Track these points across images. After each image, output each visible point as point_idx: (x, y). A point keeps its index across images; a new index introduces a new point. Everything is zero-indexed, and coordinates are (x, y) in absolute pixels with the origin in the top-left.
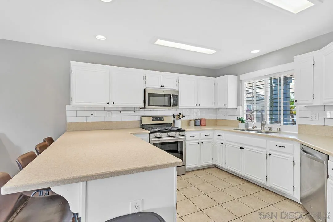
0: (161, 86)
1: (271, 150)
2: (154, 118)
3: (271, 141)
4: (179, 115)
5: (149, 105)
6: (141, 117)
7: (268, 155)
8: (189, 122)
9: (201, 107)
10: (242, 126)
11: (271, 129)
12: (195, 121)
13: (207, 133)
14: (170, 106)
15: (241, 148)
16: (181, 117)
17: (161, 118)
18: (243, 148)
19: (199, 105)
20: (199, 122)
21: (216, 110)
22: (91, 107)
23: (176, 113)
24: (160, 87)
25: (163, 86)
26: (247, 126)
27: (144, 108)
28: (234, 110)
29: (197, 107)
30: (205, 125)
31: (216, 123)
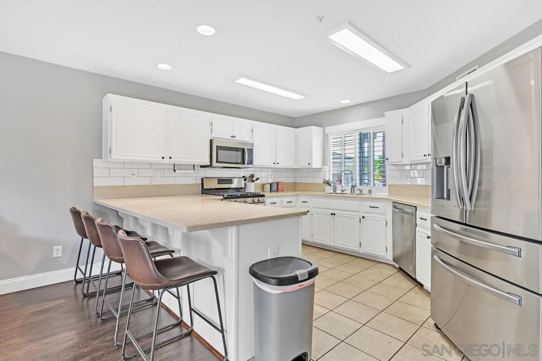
0: (232, 137)
1: (365, 212)
2: (221, 181)
3: (365, 203)
4: (252, 176)
5: (217, 162)
6: (202, 179)
7: (362, 218)
8: (263, 186)
9: (281, 166)
10: (329, 189)
11: (361, 191)
12: (271, 185)
13: (289, 200)
14: (244, 163)
15: (332, 214)
16: (254, 179)
17: (230, 181)
18: (334, 214)
19: (278, 163)
20: (276, 187)
21: (295, 170)
22: (132, 163)
23: (247, 173)
24: (230, 138)
25: (235, 137)
26: (335, 189)
27: (211, 166)
28: (319, 170)
29: (274, 166)
30: (282, 191)
31: (295, 187)
